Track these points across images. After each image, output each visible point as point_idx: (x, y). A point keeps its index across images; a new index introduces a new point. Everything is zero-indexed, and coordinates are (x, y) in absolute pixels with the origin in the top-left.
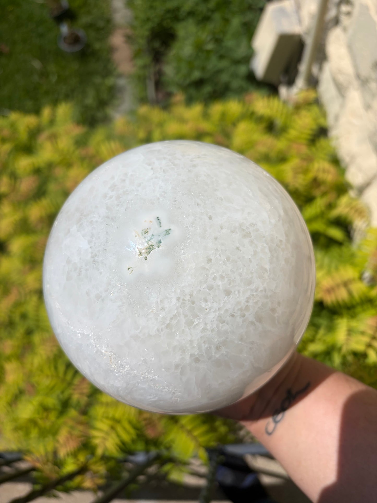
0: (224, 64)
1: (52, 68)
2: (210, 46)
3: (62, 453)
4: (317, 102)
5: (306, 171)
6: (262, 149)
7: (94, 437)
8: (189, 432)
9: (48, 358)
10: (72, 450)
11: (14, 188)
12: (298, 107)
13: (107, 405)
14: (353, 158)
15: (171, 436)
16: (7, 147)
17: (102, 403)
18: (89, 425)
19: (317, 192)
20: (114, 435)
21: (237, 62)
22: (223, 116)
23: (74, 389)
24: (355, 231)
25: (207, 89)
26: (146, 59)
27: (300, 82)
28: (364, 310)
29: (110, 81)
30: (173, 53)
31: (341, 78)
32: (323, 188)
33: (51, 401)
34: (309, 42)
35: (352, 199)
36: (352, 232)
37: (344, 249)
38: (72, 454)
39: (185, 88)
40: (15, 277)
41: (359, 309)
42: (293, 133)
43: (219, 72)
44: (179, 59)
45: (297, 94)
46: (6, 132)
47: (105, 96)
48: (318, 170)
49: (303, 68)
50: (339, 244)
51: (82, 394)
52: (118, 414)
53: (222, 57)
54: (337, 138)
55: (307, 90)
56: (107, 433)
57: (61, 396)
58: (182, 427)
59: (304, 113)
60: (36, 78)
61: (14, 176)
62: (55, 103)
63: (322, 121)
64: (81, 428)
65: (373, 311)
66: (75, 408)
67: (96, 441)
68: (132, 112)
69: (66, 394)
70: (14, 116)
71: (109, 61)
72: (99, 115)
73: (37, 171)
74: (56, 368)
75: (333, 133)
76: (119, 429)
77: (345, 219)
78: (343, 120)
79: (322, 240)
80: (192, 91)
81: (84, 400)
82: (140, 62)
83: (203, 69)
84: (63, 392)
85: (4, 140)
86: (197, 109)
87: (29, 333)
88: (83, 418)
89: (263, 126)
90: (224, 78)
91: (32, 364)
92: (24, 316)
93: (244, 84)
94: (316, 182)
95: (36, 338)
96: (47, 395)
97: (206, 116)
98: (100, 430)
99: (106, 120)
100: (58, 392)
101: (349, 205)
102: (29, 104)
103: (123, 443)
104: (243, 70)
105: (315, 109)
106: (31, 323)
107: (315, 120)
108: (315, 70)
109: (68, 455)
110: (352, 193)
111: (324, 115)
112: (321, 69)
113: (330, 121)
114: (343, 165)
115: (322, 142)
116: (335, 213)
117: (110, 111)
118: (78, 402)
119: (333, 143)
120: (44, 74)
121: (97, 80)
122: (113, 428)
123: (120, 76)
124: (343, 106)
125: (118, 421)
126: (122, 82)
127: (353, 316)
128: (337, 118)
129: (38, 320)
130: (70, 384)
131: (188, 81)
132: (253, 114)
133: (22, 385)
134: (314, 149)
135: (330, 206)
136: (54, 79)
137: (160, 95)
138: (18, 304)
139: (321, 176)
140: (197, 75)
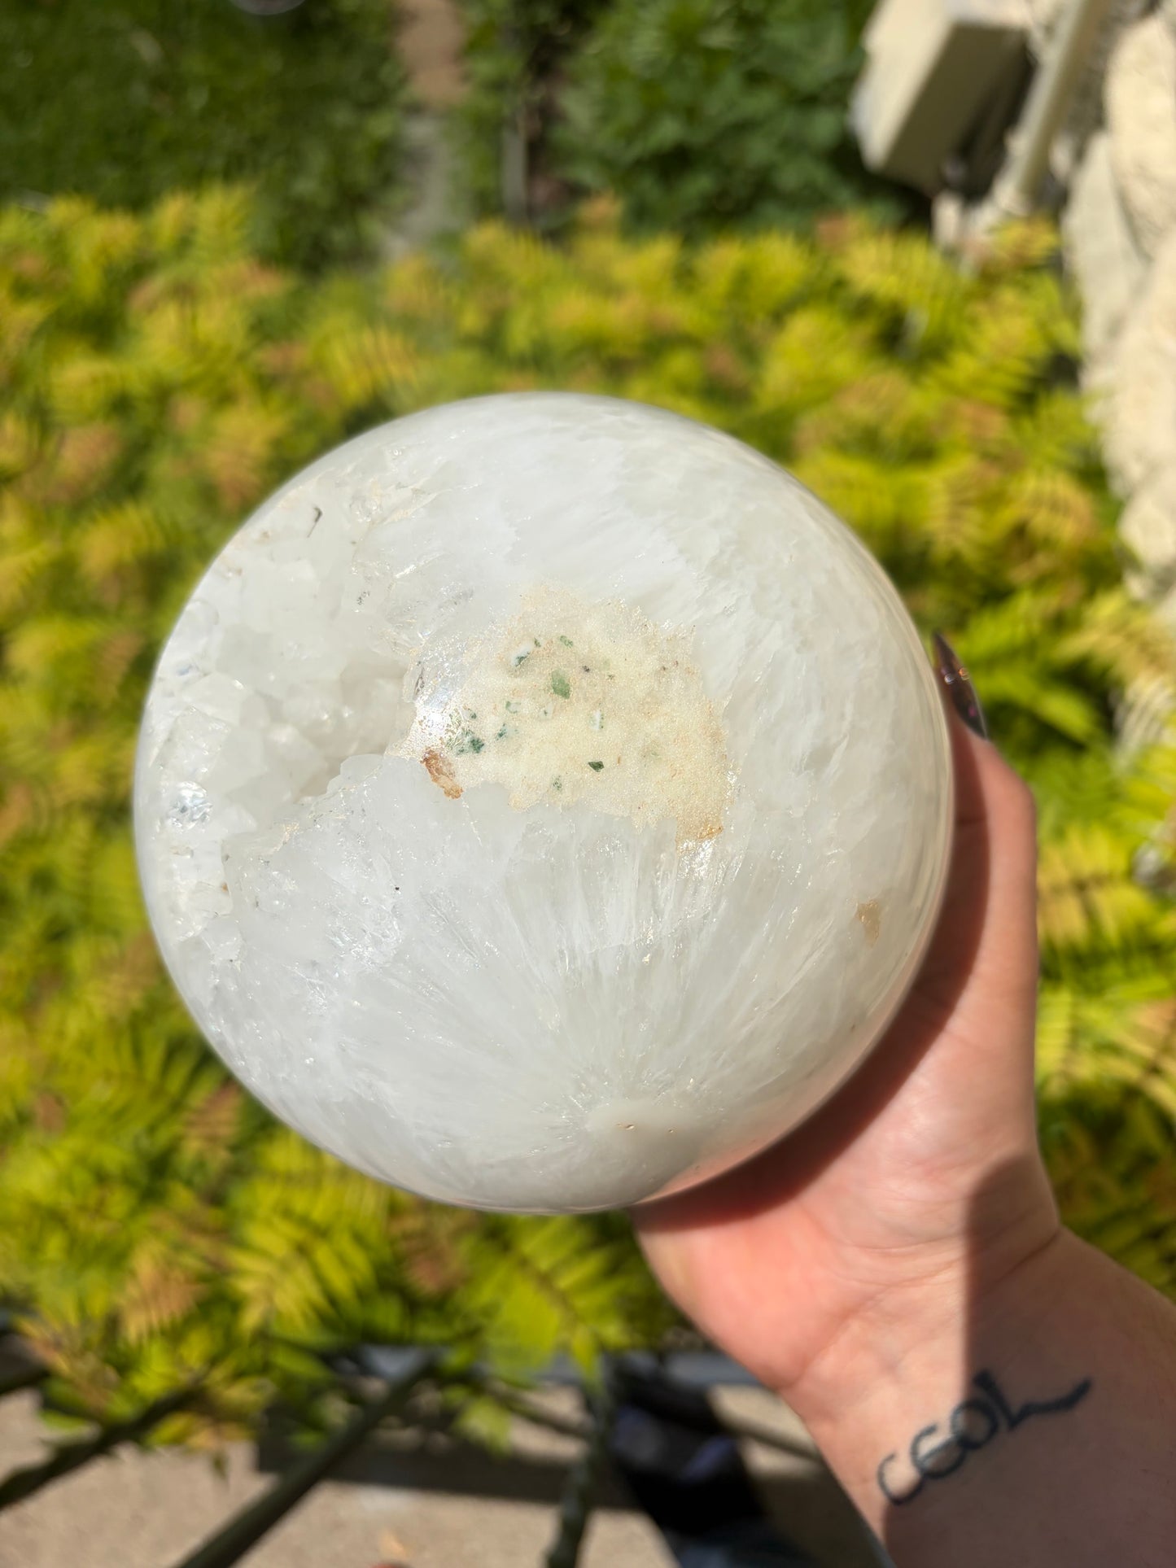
0: (762, 102)
1: (195, 63)
2: (720, 38)
3: (134, 1327)
4: (1056, 265)
5: (993, 501)
6: (859, 410)
7: (240, 1273)
8: (545, 1280)
9: (112, 1021)
10: (166, 1319)
11: (38, 460)
12: (990, 277)
13: (289, 1179)
14: (1154, 469)
15: (485, 1294)
16: (31, 313)
17: (273, 1176)
18: (228, 1234)
19: (1020, 574)
20: (302, 1273)
21: (808, 101)
22: (743, 281)
23: (190, 1124)
24: (1130, 709)
25: (699, 185)
26: (508, 62)
27: (1007, 193)
28: (1130, 976)
29: (381, 125)
30: (594, 48)
31: (1143, 196)
32: (1042, 561)
33: (115, 1156)
34: (1052, 58)
35: (1135, 605)
36: (1120, 712)
37: (1089, 765)
38: (163, 1333)
39: (623, 175)
40: (22, 753)
41: (1114, 970)
42: (964, 367)
43: (744, 127)
44: (615, 73)
45: (992, 230)
46: (32, 265)
47: (362, 175)
48: (1037, 501)
49: (1021, 145)
50: (1076, 747)
51: (212, 1139)
52: (320, 1208)
53: (755, 79)
54: (1109, 393)
55: (1029, 220)
56: (284, 1267)
57: (145, 1143)
58: (524, 1263)
59: (1008, 296)
60: (139, 93)
61: (42, 418)
62: (195, 180)
63: (1064, 331)
64: (203, 1244)
65: (1157, 983)
66: (189, 1183)
67: (246, 1286)
68: (449, 240)
69: (163, 1137)
70: (61, 211)
71: (385, 54)
72: (339, 237)
73: (120, 405)
74: (137, 1052)
75: (1095, 378)
76: (323, 1254)
77: (1105, 671)
78: (1134, 338)
79: (1022, 729)
80: (648, 185)
81: (220, 1158)
82: (485, 68)
83: (691, 114)
84: (152, 1129)
85: (22, 290)
86: (660, 252)
87: (57, 934)
88: (212, 1216)
89: (868, 328)
90: (758, 151)
91: (61, 1034)
92: (43, 881)
93: (821, 175)
94: (1022, 540)
95: (80, 954)
96: (101, 1136)
97: (685, 277)
98: (263, 1253)
99: (362, 256)
100: (137, 1127)
101: (1120, 627)
102: (112, 176)
103: (332, 1300)
104: (823, 127)
105: (1047, 287)
106: (64, 904)
107: (1043, 326)
108: (1061, 157)
109: (151, 1334)
110: (1136, 586)
111: (1075, 312)
112: (1080, 155)
113: (1093, 335)
114: (1117, 487)
115: (1058, 406)
116: (1073, 646)
117: (374, 228)
118: (200, 1164)
119: (1094, 412)
120: (165, 83)
121: (342, 116)
122: (302, 1251)
123: (415, 109)
124: (1140, 289)
125: (322, 1232)
126: (420, 131)
127: (1092, 990)
128: (1115, 328)
129: (86, 895)
130: (177, 1106)
131: (637, 150)
132: (840, 284)
133: (26, 1097)
134: (1027, 425)
135: (1061, 623)
136: (197, 100)
137: (542, 191)
138: (28, 841)
139: (1041, 521)
140: (668, 131)
